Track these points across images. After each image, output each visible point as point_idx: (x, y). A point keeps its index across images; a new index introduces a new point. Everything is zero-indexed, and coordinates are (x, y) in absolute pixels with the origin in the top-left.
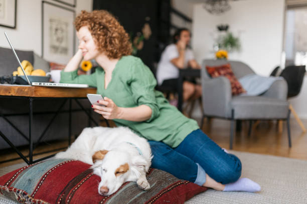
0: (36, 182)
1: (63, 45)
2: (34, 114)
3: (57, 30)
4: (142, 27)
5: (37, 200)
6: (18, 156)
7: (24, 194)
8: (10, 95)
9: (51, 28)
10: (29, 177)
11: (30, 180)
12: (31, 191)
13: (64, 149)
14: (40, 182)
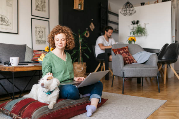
0: (13, 106)
1: (43, 39)
2: (14, 78)
3: (39, 32)
4: (90, 24)
5: (11, 113)
6: (10, 98)
7: (7, 111)
8: (5, 71)
9: (36, 31)
10: (10, 105)
11: (10, 106)
12: (10, 110)
13: (28, 93)
14: (14, 107)
